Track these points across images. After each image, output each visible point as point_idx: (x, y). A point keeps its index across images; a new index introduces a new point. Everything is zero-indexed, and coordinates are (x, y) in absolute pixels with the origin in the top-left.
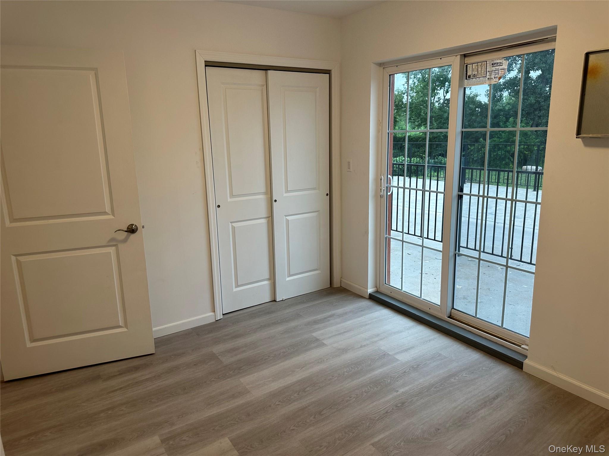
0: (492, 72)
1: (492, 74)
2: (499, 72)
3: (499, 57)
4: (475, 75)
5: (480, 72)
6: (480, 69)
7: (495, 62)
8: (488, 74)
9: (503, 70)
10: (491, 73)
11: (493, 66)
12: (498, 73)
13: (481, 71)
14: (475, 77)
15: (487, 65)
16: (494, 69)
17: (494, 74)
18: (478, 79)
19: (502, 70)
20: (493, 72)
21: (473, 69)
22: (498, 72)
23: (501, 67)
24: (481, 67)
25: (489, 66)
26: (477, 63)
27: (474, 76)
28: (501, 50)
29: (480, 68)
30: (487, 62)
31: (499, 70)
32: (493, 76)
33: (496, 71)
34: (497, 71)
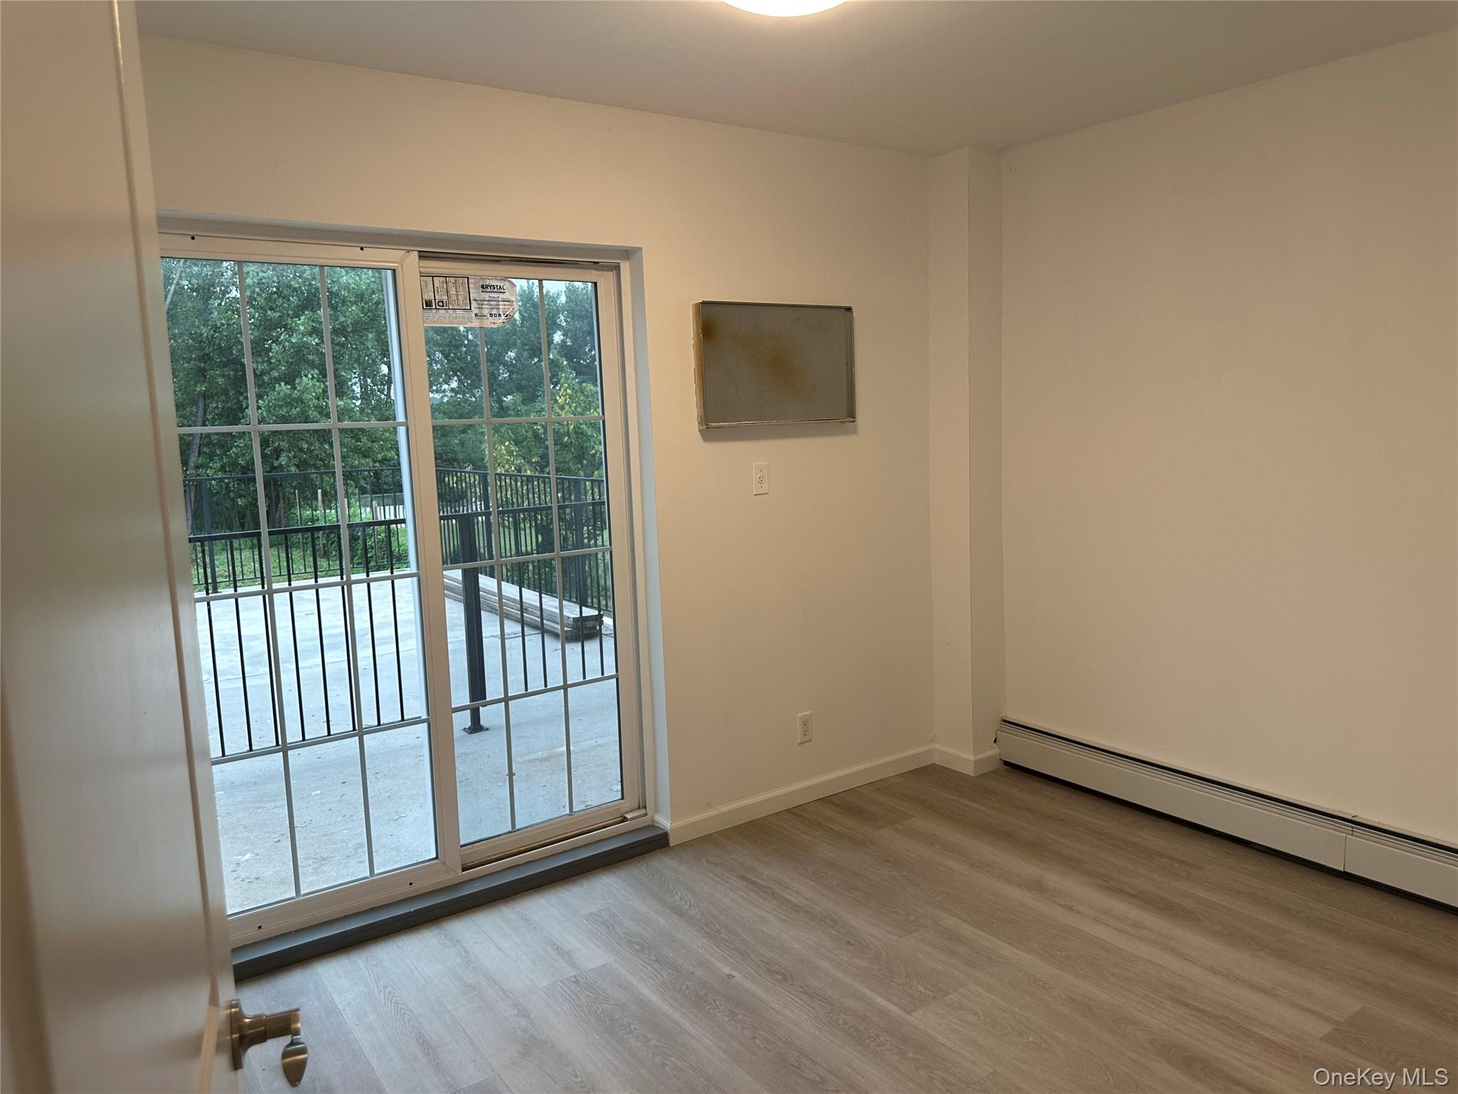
0: (482, 302)
1: (483, 306)
2: (499, 305)
3: (494, 274)
4: (442, 302)
5: (454, 298)
6: (453, 292)
7: (487, 283)
8: (474, 304)
9: (509, 303)
10: (482, 304)
11: (484, 290)
12: (497, 307)
13: (457, 296)
14: (443, 306)
15: (470, 286)
16: (486, 296)
17: (488, 307)
18: (451, 312)
19: (506, 303)
20: (486, 303)
21: (436, 289)
22: (496, 305)
23: (501, 296)
24: (456, 288)
25: (475, 288)
26: (446, 277)
27: (441, 304)
28: (498, 261)
29: (454, 289)
30: (470, 281)
31: (499, 301)
32: (486, 312)
33: (492, 303)
34: (495, 303)
